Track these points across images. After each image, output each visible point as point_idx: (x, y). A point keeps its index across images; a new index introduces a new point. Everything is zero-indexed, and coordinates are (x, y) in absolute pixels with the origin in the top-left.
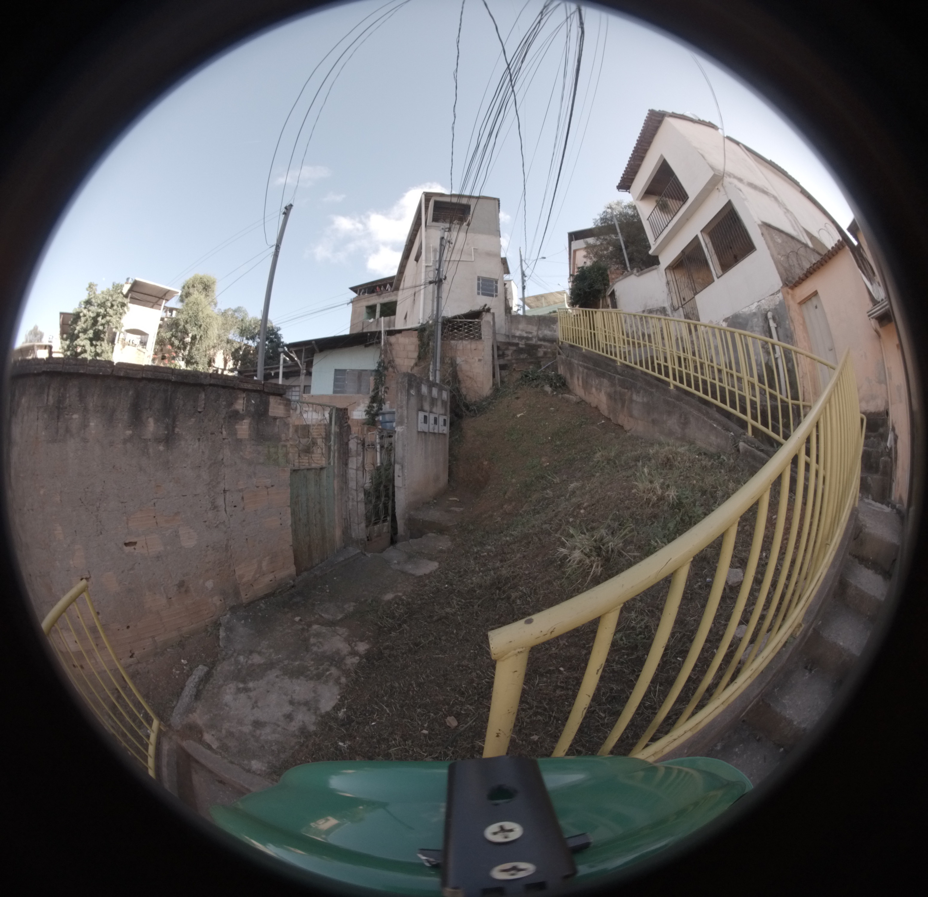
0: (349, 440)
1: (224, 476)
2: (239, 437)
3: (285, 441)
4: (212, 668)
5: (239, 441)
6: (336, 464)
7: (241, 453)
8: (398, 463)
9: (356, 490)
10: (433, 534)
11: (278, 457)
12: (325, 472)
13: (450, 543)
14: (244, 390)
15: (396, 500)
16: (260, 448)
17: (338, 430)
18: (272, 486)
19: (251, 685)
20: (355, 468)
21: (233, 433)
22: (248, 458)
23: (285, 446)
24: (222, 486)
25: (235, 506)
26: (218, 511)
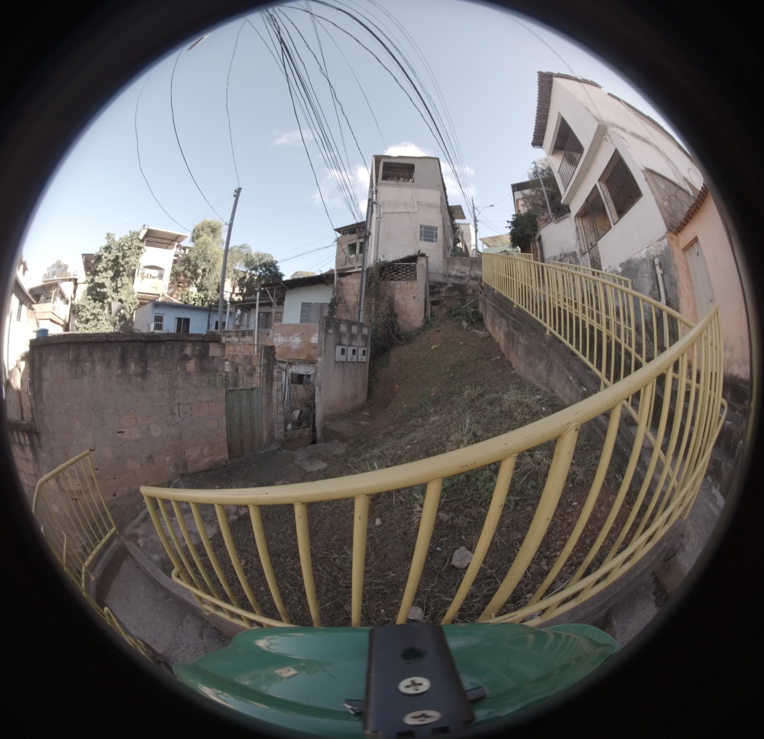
0: (274, 369)
1: (179, 395)
2: (188, 371)
3: (221, 372)
5: (188, 374)
6: (264, 386)
7: (190, 381)
8: (317, 385)
9: (277, 405)
11: (216, 383)
12: (255, 392)
14: (191, 341)
15: (316, 412)
16: (203, 377)
17: (266, 362)
18: (212, 401)
20: (276, 389)
21: (184, 368)
22: (195, 383)
23: (222, 375)
24: (177, 401)
25: (186, 413)
26: (174, 416)
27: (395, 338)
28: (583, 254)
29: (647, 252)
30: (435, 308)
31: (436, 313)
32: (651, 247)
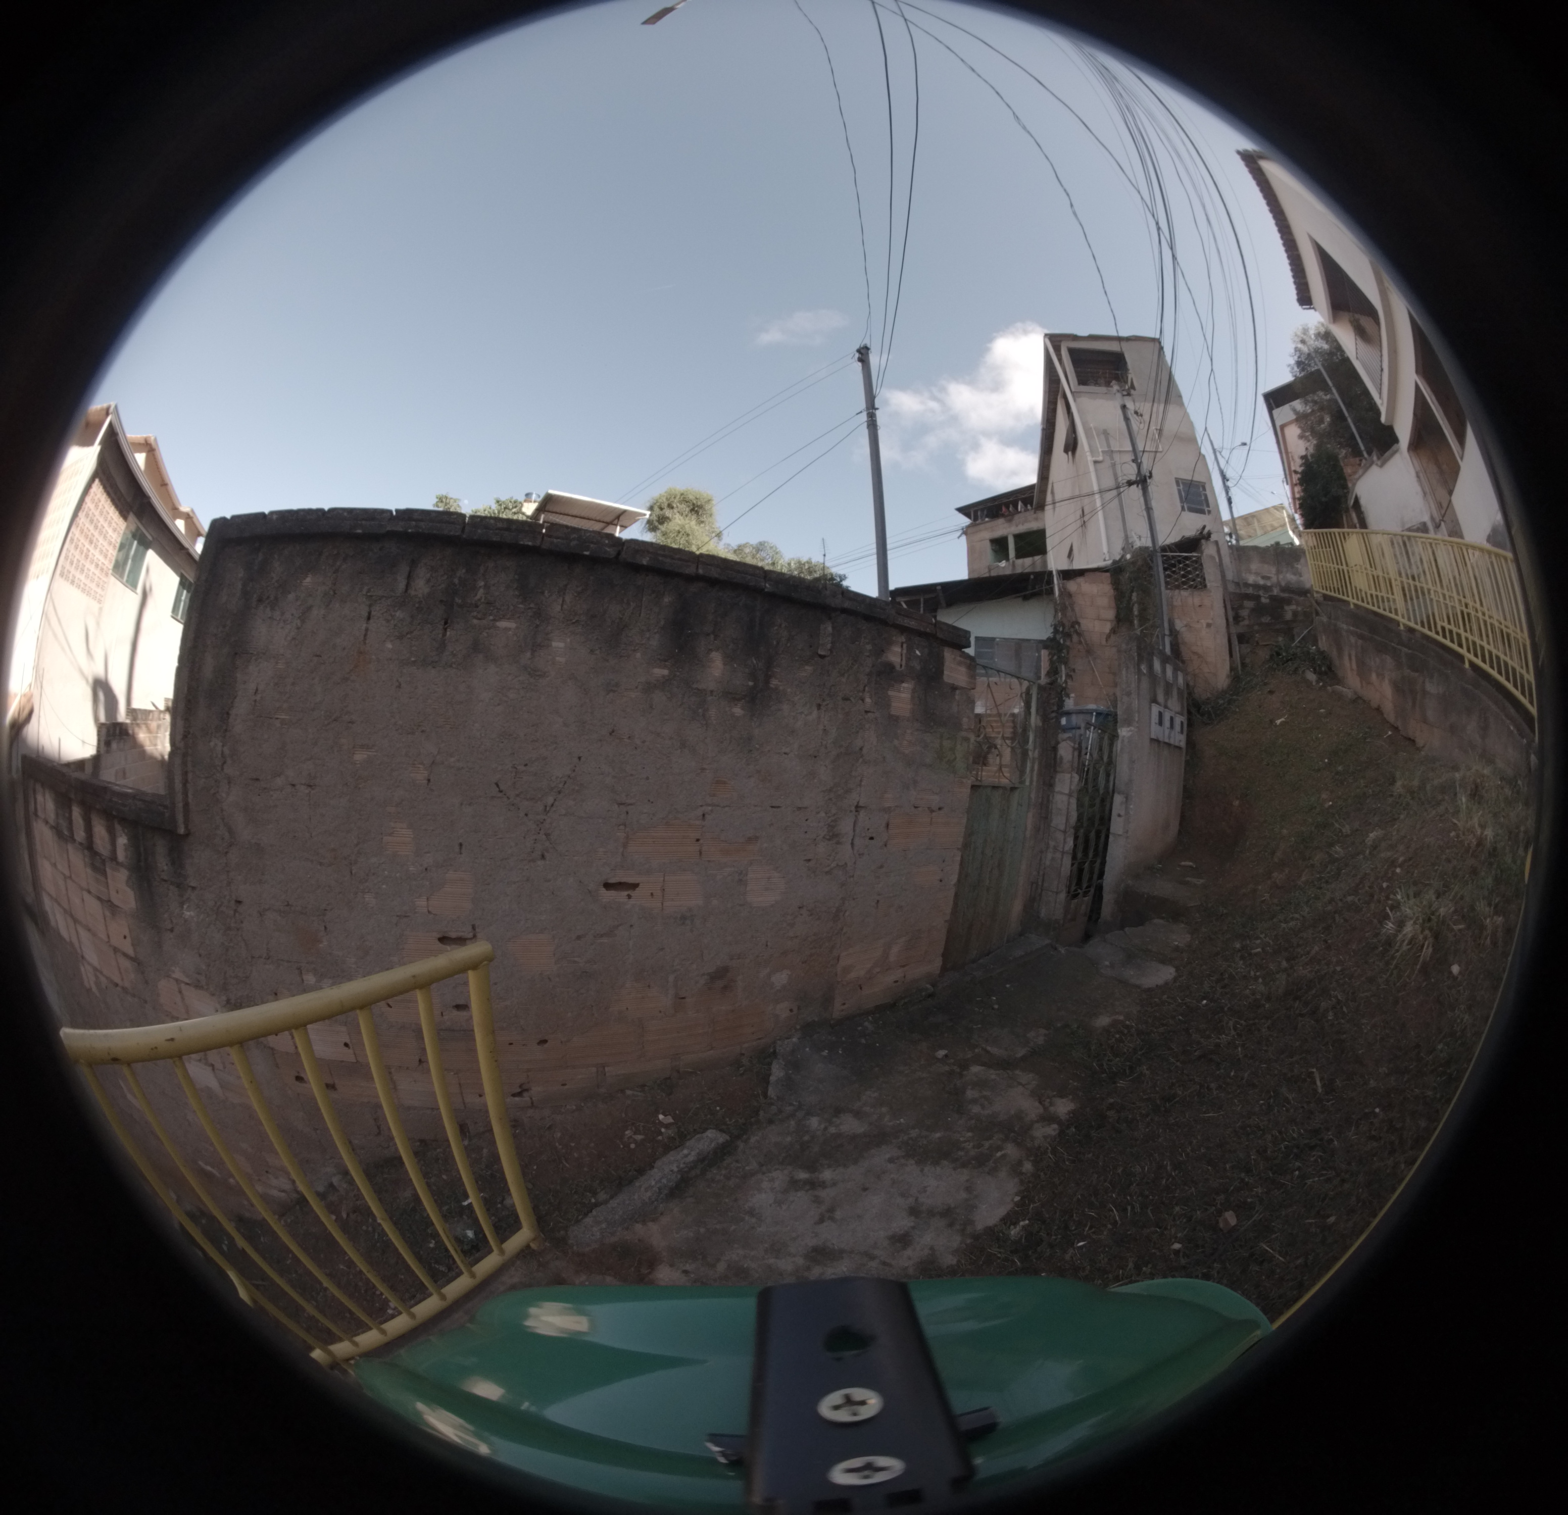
0: (1058, 743)
1: (861, 781)
2: (893, 713)
5: (894, 720)
6: (1034, 784)
7: (896, 742)
8: (1119, 793)
9: (1065, 832)
10: (1161, 921)
11: (955, 758)
12: (1016, 794)
13: (1188, 937)
14: (904, 630)
15: (1107, 858)
16: (928, 737)
17: (1040, 724)
18: (940, 809)
19: (827, 1175)
21: (883, 703)
22: (907, 752)
23: (967, 739)
24: (853, 798)
25: (872, 838)
26: (838, 843)
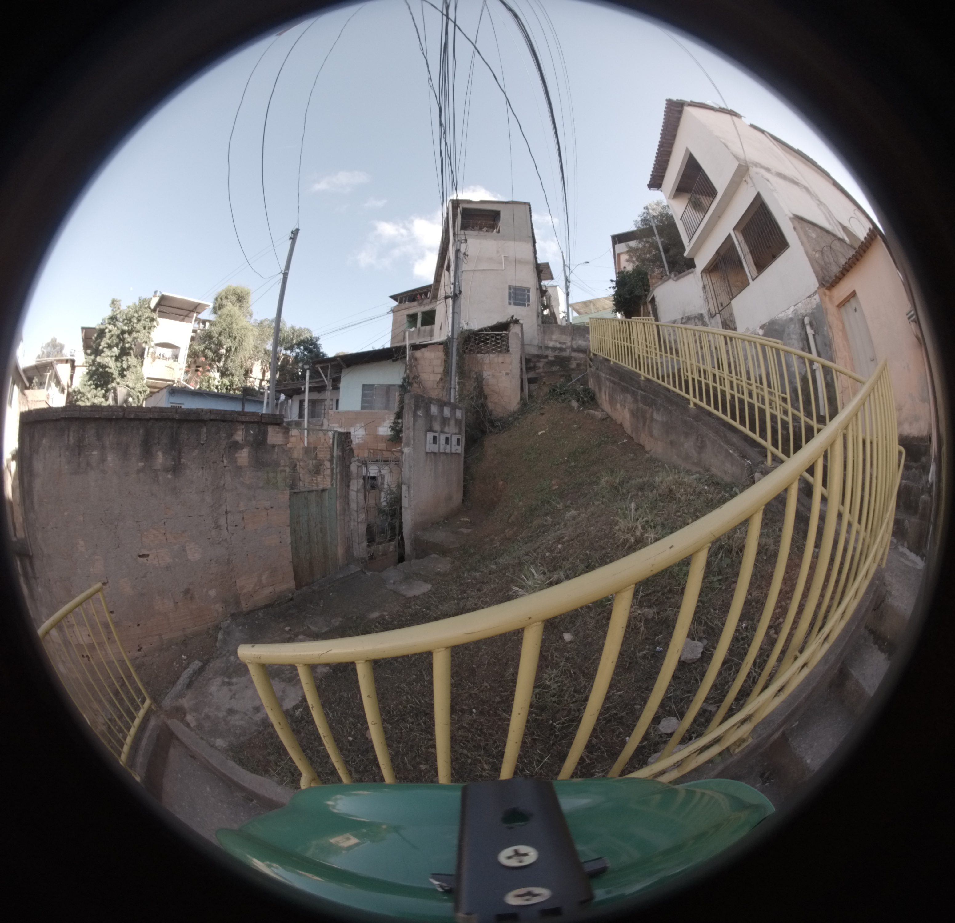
0: (351, 463)
1: (226, 500)
2: (239, 464)
3: (284, 466)
4: (207, 664)
5: (239, 468)
6: (338, 486)
7: (241, 479)
8: (405, 485)
9: (357, 511)
10: (436, 556)
11: (277, 482)
12: (327, 494)
13: (448, 566)
14: (243, 422)
15: (403, 520)
16: (259, 474)
17: (340, 454)
18: (272, 508)
20: (356, 490)
21: (233, 461)
22: (248, 482)
23: (285, 471)
24: (224, 508)
25: (236, 526)
26: (220, 530)
27: (488, 425)
28: (712, 316)
29: (794, 310)
30: (533, 387)
31: (535, 393)
32: (800, 305)
